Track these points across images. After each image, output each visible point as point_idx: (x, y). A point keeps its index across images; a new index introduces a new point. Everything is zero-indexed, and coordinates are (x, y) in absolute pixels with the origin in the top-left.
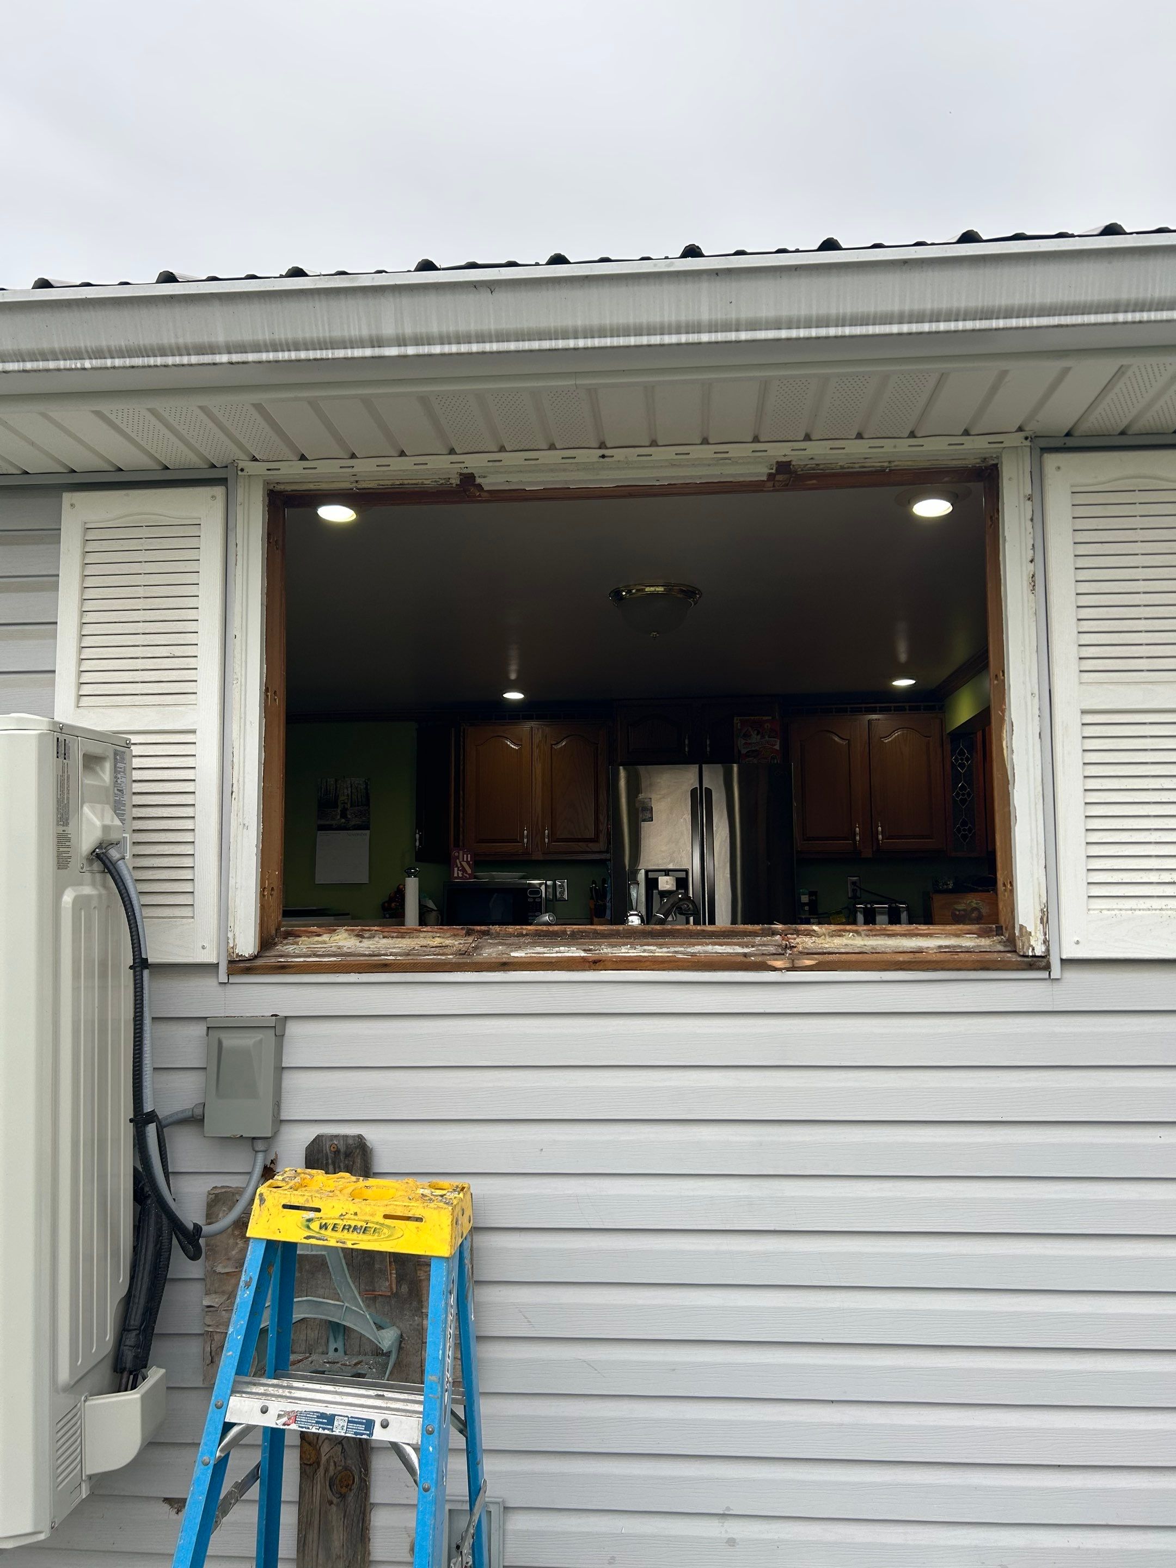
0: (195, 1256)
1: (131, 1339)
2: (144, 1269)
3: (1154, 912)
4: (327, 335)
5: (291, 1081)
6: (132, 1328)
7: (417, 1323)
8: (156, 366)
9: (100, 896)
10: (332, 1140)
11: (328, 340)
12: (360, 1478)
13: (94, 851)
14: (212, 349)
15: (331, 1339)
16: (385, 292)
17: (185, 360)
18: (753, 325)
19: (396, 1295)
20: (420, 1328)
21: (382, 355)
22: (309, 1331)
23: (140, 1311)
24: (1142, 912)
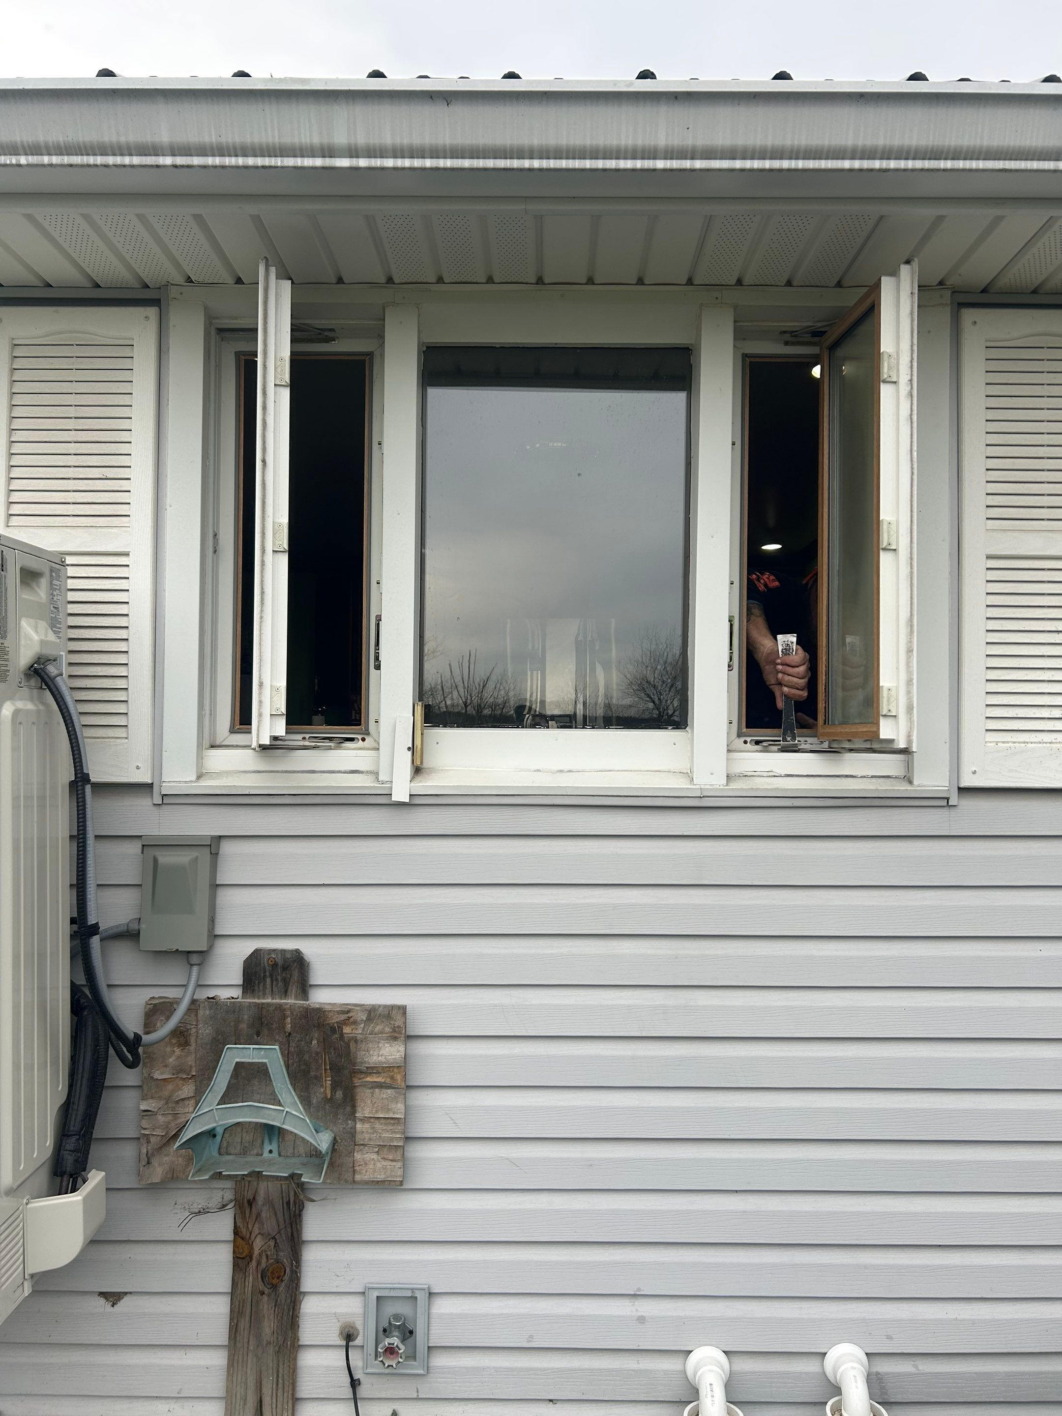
0: (132, 1065)
1: (71, 1143)
2: (82, 1077)
3: (1045, 745)
4: (277, 140)
5: (225, 897)
6: (70, 1133)
7: (350, 1126)
8: (96, 166)
9: (38, 711)
10: (269, 954)
11: (277, 146)
12: (292, 1271)
13: (32, 666)
14: (155, 150)
15: (266, 1141)
16: (337, 98)
17: (127, 160)
18: (709, 154)
19: (331, 1100)
20: (353, 1131)
21: (333, 165)
22: (244, 1135)
23: (79, 1118)
24: (1033, 745)
